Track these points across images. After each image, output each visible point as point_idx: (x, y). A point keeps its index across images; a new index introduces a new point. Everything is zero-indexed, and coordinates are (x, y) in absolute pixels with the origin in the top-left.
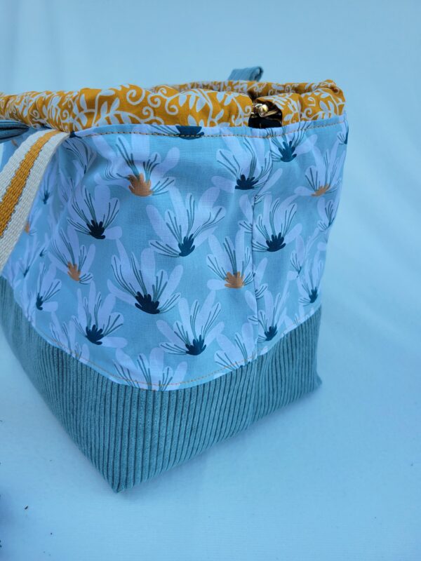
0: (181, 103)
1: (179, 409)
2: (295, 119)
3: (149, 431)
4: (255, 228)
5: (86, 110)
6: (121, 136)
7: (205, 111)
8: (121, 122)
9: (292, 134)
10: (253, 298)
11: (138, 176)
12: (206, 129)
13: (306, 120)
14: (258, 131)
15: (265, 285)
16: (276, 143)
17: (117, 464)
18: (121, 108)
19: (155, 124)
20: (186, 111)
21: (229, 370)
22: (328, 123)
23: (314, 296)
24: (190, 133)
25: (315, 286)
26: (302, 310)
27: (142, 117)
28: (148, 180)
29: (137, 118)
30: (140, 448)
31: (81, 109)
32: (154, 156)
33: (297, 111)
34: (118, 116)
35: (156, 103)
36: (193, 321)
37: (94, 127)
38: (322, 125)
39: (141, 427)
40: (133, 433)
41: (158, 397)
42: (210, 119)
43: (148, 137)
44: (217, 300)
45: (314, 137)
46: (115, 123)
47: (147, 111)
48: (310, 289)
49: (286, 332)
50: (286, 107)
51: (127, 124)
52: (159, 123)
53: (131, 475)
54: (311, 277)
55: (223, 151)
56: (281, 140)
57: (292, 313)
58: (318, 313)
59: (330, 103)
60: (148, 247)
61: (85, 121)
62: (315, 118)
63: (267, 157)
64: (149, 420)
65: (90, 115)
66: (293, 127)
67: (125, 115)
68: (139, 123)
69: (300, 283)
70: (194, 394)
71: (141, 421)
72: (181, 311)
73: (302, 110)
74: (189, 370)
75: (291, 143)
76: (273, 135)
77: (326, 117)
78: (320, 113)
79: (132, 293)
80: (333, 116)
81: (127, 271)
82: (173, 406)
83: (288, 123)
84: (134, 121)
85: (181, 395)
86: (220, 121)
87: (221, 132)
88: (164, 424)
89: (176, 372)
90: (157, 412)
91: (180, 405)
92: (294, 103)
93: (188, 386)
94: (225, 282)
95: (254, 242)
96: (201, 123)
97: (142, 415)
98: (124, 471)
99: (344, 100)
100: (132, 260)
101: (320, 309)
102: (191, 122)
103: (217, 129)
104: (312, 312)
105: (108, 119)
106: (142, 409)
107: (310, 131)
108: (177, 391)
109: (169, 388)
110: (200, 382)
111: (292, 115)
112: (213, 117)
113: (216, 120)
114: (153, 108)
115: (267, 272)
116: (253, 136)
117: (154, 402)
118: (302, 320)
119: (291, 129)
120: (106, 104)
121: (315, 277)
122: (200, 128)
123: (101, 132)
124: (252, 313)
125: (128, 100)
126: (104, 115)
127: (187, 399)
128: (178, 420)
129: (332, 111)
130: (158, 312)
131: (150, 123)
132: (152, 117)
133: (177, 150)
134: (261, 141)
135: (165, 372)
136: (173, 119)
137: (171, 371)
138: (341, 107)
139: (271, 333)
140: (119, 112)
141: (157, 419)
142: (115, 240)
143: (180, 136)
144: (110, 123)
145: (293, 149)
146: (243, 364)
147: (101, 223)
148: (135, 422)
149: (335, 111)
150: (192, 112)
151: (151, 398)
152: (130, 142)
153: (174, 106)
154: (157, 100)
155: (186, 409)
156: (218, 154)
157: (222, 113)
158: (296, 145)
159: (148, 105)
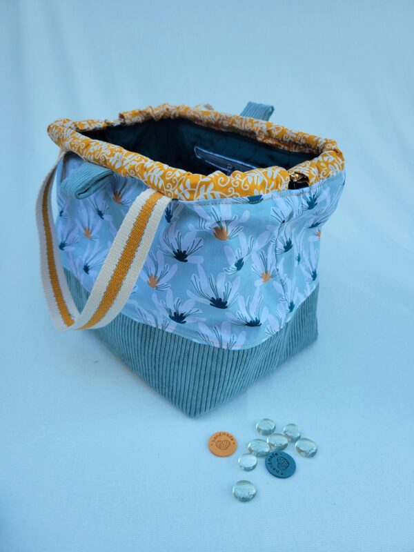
0: (250, 182)
1: (239, 363)
2: (317, 180)
3: (218, 376)
4: (278, 240)
5: (189, 189)
6: (214, 207)
7: (263, 184)
8: (214, 198)
9: (315, 190)
10: (281, 286)
11: (222, 228)
12: (265, 196)
13: (323, 179)
14: (295, 191)
15: (286, 275)
16: (305, 197)
17: (195, 398)
18: (215, 189)
19: (234, 197)
20: (253, 186)
21: (270, 336)
22: (336, 178)
23: (314, 276)
24: (255, 200)
25: (314, 268)
26: (308, 287)
27: (227, 194)
28: (227, 229)
29: (224, 194)
30: (211, 387)
31: (185, 188)
32: (234, 217)
33: (317, 174)
34: (213, 194)
35: (236, 185)
36: (247, 309)
37: (195, 201)
38: (332, 180)
39: (213, 373)
40: (207, 377)
41: (226, 353)
42: (266, 189)
43: (230, 206)
44: (261, 293)
45: (328, 189)
46: (210, 198)
47: (231, 190)
48: (311, 271)
49: (300, 304)
50: (310, 174)
51: (218, 198)
52: (237, 196)
53: (204, 405)
54: (310, 262)
55: (274, 208)
56: (308, 196)
57: (302, 290)
58: (318, 287)
59: (335, 164)
60: (223, 271)
61: (188, 196)
62: (328, 177)
63: (300, 208)
64: (219, 369)
65: (192, 192)
66: (315, 185)
67: (217, 193)
68: (225, 197)
69: (303, 269)
70: (249, 353)
71: (213, 369)
72: (240, 304)
73: (319, 173)
74: (248, 337)
75: (314, 196)
76: (303, 193)
77: (335, 174)
78: (331, 173)
79: (208, 298)
80: (339, 171)
81: (205, 285)
82: (235, 360)
83: (312, 183)
84: (222, 197)
85: (241, 353)
86: (272, 189)
87: (272, 196)
88: (228, 372)
89: (239, 338)
90: (225, 363)
91: (240, 360)
92: (313, 169)
93: (246, 348)
94: (262, 280)
95: (277, 249)
96: (261, 193)
97: (214, 365)
98: (199, 403)
99: (343, 160)
100: (210, 279)
101: (318, 285)
102: (256, 193)
103: (270, 194)
104: (314, 287)
105: (205, 196)
106: (215, 360)
107: (326, 185)
108: (239, 351)
109: (233, 349)
110: (253, 346)
111: (315, 178)
112: (268, 187)
113: (269, 189)
114: (235, 188)
115: (285, 266)
116: (291, 195)
117: (223, 356)
118: (308, 294)
119: (314, 187)
120: (204, 186)
121: (314, 262)
122: (261, 196)
123: (200, 204)
124: (281, 296)
125: (219, 183)
126: (202, 194)
127: (245, 356)
128: (237, 370)
129: (338, 169)
130: (226, 307)
131: (232, 197)
132: (233, 193)
133: (248, 212)
134: (296, 198)
135: (232, 338)
136: (246, 193)
137: (235, 338)
138: (343, 165)
139: (292, 307)
140: (212, 192)
141: (224, 369)
142: (196, 265)
143: (249, 202)
144: (207, 199)
145: (315, 200)
146: (278, 330)
147: (185, 252)
148: (209, 370)
149: (340, 169)
150: (256, 187)
151: (221, 353)
152: (219, 210)
153: (247, 185)
154: (237, 182)
155: (243, 363)
156: (272, 211)
157: (273, 184)
158: (317, 197)
159: (232, 186)
